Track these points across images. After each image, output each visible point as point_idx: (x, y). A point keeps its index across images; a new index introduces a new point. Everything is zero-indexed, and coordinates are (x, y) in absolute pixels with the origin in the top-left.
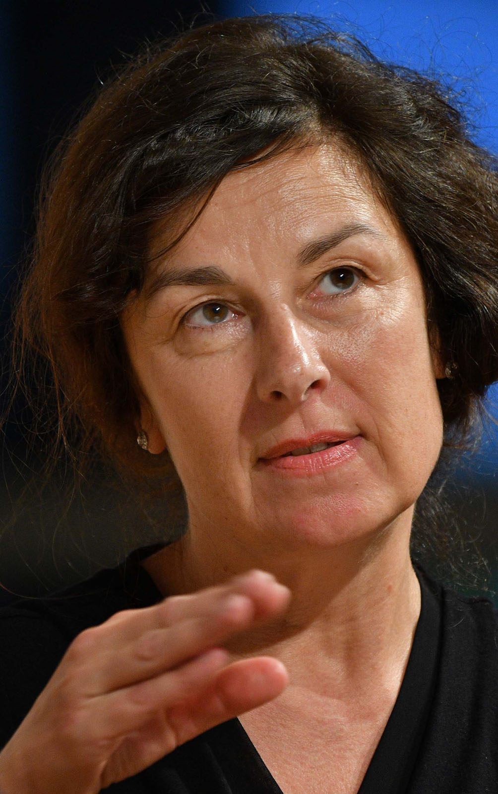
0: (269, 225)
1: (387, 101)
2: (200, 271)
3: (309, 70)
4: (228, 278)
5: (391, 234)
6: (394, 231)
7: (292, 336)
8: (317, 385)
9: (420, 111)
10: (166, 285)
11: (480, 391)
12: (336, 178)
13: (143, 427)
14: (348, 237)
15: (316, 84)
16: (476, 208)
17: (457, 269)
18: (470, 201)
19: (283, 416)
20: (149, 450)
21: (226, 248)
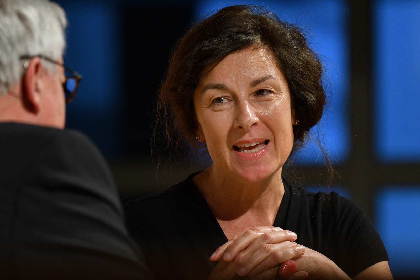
0: (242, 73)
1: (283, 35)
2: (218, 85)
3: (259, 24)
4: (228, 88)
5: (281, 79)
6: (282, 78)
7: (247, 109)
8: (255, 124)
9: (293, 38)
10: (208, 89)
11: (308, 130)
12: (264, 59)
13: (198, 133)
14: (267, 79)
15: (261, 28)
16: (310, 70)
17: (302, 90)
18: (308, 68)
19: (244, 134)
20: (200, 141)
21: (228, 79)
